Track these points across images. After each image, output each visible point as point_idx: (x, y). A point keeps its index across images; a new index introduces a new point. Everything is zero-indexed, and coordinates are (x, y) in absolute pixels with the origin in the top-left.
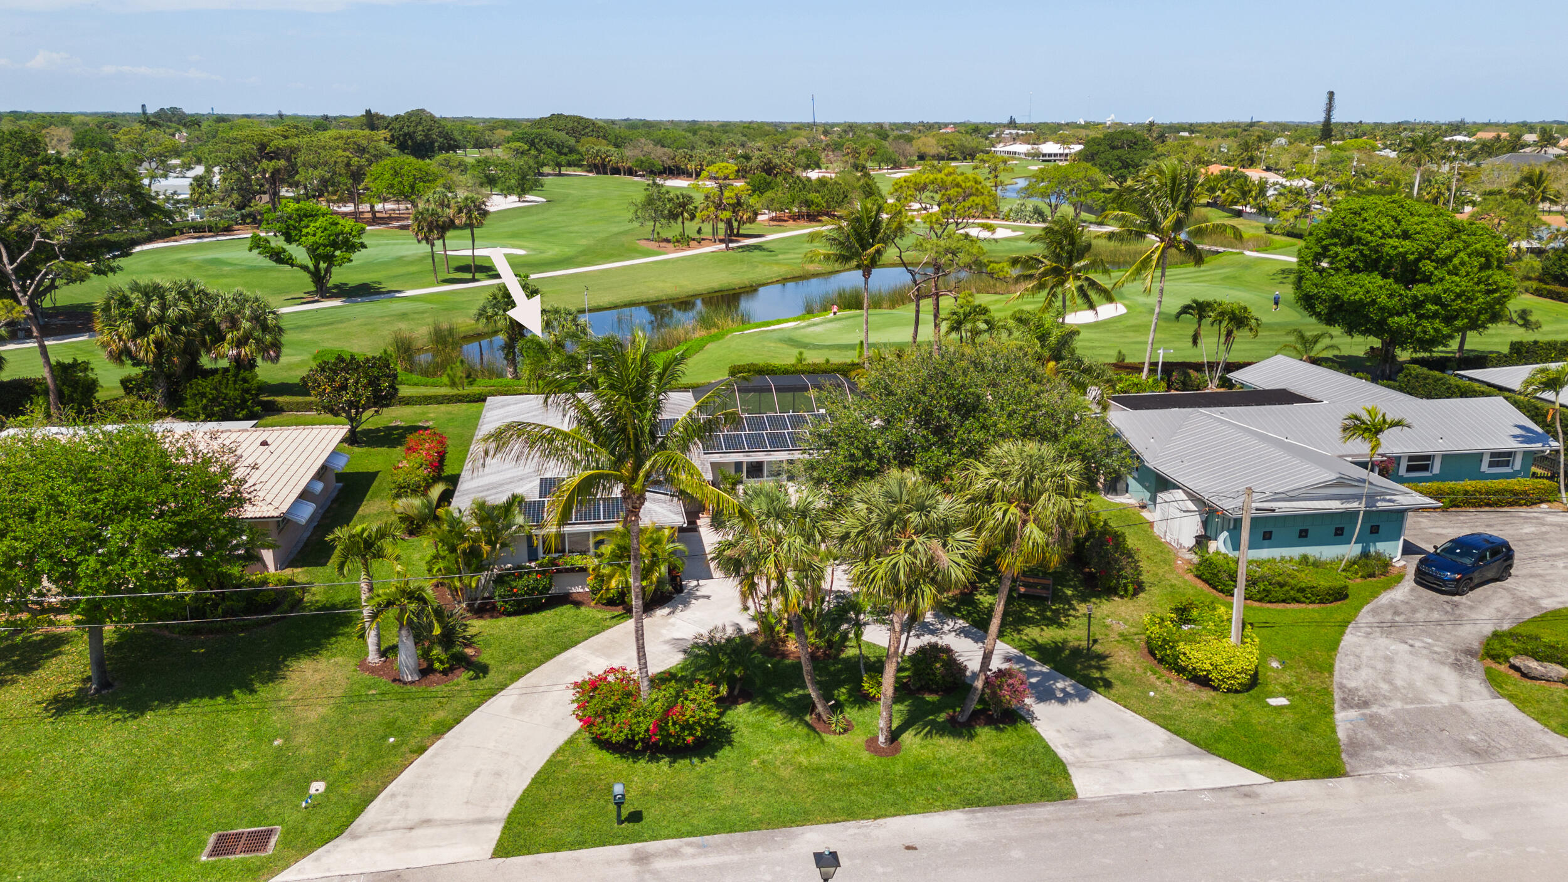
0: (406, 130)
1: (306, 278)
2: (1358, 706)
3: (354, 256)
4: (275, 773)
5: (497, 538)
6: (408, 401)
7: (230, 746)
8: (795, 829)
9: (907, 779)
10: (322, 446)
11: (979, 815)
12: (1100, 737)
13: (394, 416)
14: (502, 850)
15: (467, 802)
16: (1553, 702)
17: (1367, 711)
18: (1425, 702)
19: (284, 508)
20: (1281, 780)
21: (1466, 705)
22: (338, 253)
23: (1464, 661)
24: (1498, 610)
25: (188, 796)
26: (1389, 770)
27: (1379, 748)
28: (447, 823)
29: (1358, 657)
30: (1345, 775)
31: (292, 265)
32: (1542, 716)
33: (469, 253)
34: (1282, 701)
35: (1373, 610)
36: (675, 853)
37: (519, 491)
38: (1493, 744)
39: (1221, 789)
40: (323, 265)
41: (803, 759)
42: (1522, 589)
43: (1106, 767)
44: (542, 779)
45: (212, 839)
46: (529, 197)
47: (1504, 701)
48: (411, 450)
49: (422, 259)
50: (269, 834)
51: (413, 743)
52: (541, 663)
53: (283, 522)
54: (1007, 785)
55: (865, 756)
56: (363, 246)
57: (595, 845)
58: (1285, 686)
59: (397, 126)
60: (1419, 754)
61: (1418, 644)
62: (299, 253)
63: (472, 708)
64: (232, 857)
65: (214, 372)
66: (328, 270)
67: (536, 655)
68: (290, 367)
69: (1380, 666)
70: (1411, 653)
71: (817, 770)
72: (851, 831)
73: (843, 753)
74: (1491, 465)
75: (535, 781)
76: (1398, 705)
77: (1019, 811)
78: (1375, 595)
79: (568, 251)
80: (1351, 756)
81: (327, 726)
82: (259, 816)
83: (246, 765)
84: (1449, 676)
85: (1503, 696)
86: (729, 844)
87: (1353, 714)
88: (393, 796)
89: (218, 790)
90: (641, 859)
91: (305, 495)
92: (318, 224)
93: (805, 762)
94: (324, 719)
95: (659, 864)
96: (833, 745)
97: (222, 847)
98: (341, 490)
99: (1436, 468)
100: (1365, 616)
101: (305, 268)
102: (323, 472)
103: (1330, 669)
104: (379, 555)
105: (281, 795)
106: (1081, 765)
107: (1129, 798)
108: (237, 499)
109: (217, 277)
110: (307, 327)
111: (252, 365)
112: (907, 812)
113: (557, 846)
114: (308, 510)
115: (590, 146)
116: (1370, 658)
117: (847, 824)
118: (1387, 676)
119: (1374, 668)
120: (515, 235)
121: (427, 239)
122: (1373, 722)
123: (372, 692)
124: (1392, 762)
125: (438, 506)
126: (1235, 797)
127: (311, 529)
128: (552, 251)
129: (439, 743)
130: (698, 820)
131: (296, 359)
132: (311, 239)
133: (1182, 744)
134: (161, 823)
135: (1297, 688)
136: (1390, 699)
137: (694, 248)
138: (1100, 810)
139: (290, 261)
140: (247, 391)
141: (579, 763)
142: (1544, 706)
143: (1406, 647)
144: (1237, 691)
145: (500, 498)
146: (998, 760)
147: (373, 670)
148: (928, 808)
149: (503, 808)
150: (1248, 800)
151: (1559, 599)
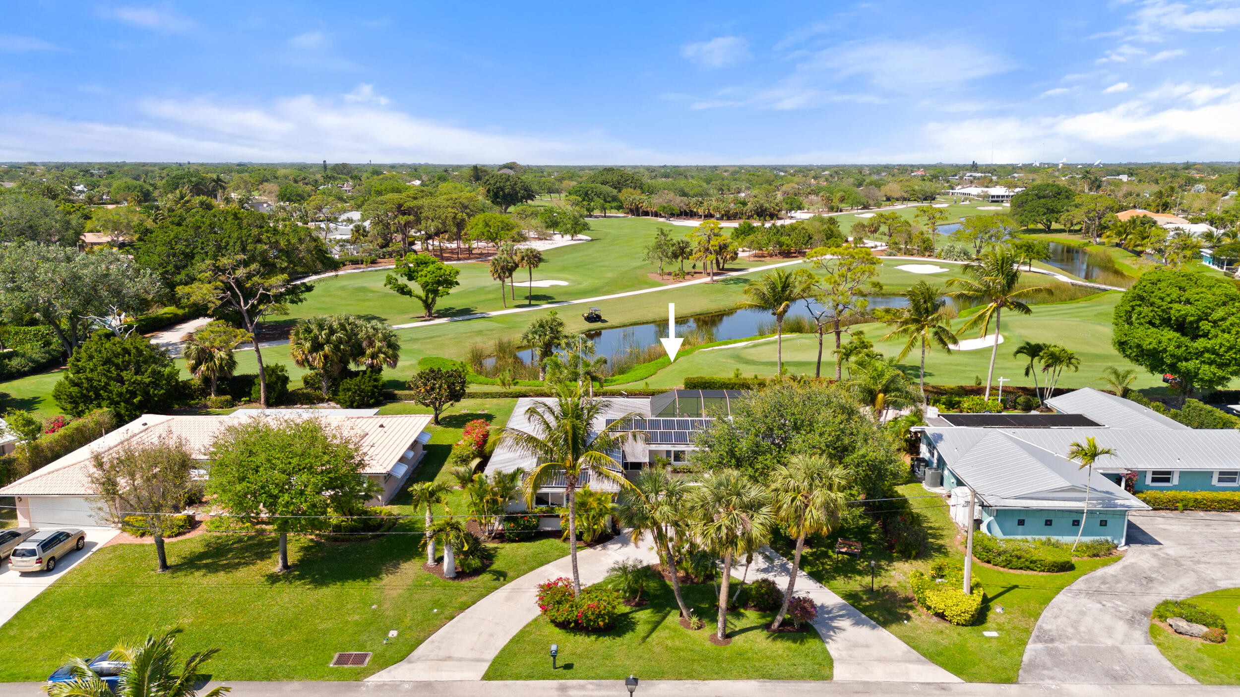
0: (498, 184)
1: (420, 303)
2: (1046, 641)
3: (451, 291)
4: (371, 623)
5: (507, 494)
6: (472, 396)
7: (349, 607)
8: (655, 681)
9: (731, 660)
10: (415, 429)
11: (767, 684)
12: (862, 646)
13: (463, 407)
14: (488, 676)
15: (472, 649)
16: (1187, 650)
17: (1050, 645)
18: (1096, 643)
19: (389, 468)
20: (970, 682)
21: (1125, 648)
22: (440, 288)
23: (1138, 618)
24: (1182, 586)
25: (324, 632)
26: (1048, 683)
27: (1047, 669)
28: (460, 660)
29: (1061, 609)
30: (1016, 683)
31: (411, 296)
32: (1174, 659)
33: (527, 284)
34: (994, 634)
35: (1087, 579)
36: (582, 687)
37: (521, 466)
38: (1130, 673)
39: (928, 684)
40: (431, 296)
41: (669, 643)
42: (1209, 572)
43: (859, 664)
44: (517, 639)
45: (336, 656)
46: (580, 236)
47: (1153, 647)
48: (468, 433)
49: (496, 290)
50: (366, 655)
51: (447, 612)
52: (527, 572)
53: (388, 476)
54: (791, 669)
55: (708, 644)
56: (457, 283)
57: (539, 678)
58: (998, 624)
59: (492, 182)
60: (1073, 675)
61: (1109, 604)
62: (415, 287)
63: (482, 596)
64: (345, 666)
65: (357, 374)
66: (434, 300)
67: (525, 567)
68: (403, 369)
69: (1074, 617)
70: (1101, 610)
71: (676, 650)
72: (687, 686)
73: (695, 642)
74: (1220, 480)
75: (511, 641)
76: (1074, 643)
77: (793, 684)
78: (1094, 568)
79: (597, 283)
80: (1025, 671)
81: (401, 599)
82: (362, 646)
83: (357, 617)
84: (1121, 627)
85: (1154, 643)
86: (614, 686)
87: (1040, 646)
88: (433, 642)
89: (341, 629)
90: (563, 689)
91: (402, 460)
92: (429, 269)
93: (670, 645)
94: (400, 596)
95: (572, 693)
96: (690, 636)
97: (342, 660)
98: (425, 456)
99: (1175, 480)
100: (1080, 584)
101: (420, 298)
102: (414, 445)
103: (1037, 616)
104: (438, 501)
105: (373, 636)
106: (842, 660)
107: (868, 683)
108: (361, 464)
109: (364, 301)
110: (418, 339)
111: (380, 370)
112: (723, 678)
113: (518, 677)
114: (403, 470)
115: (629, 195)
116: (1069, 611)
117: (686, 681)
118: (1075, 625)
119: (1068, 618)
120: (564, 269)
121: (500, 277)
122: (1052, 653)
123: (428, 582)
124: (1052, 678)
125: (475, 472)
126: (935, 689)
127: (405, 480)
128: (586, 284)
129: (461, 615)
130: (600, 671)
131: (407, 363)
132: (424, 279)
133: (915, 654)
134: (311, 645)
135: (1007, 626)
136: (1071, 639)
137: (689, 280)
138: (844, 686)
139: (409, 293)
140: (375, 387)
141: (538, 633)
142: (1180, 653)
143: (1099, 606)
144: (963, 625)
145: (509, 470)
146: (791, 654)
147: (429, 569)
148: (738, 677)
149: (491, 654)
150: (943, 692)
151: (1234, 582)
